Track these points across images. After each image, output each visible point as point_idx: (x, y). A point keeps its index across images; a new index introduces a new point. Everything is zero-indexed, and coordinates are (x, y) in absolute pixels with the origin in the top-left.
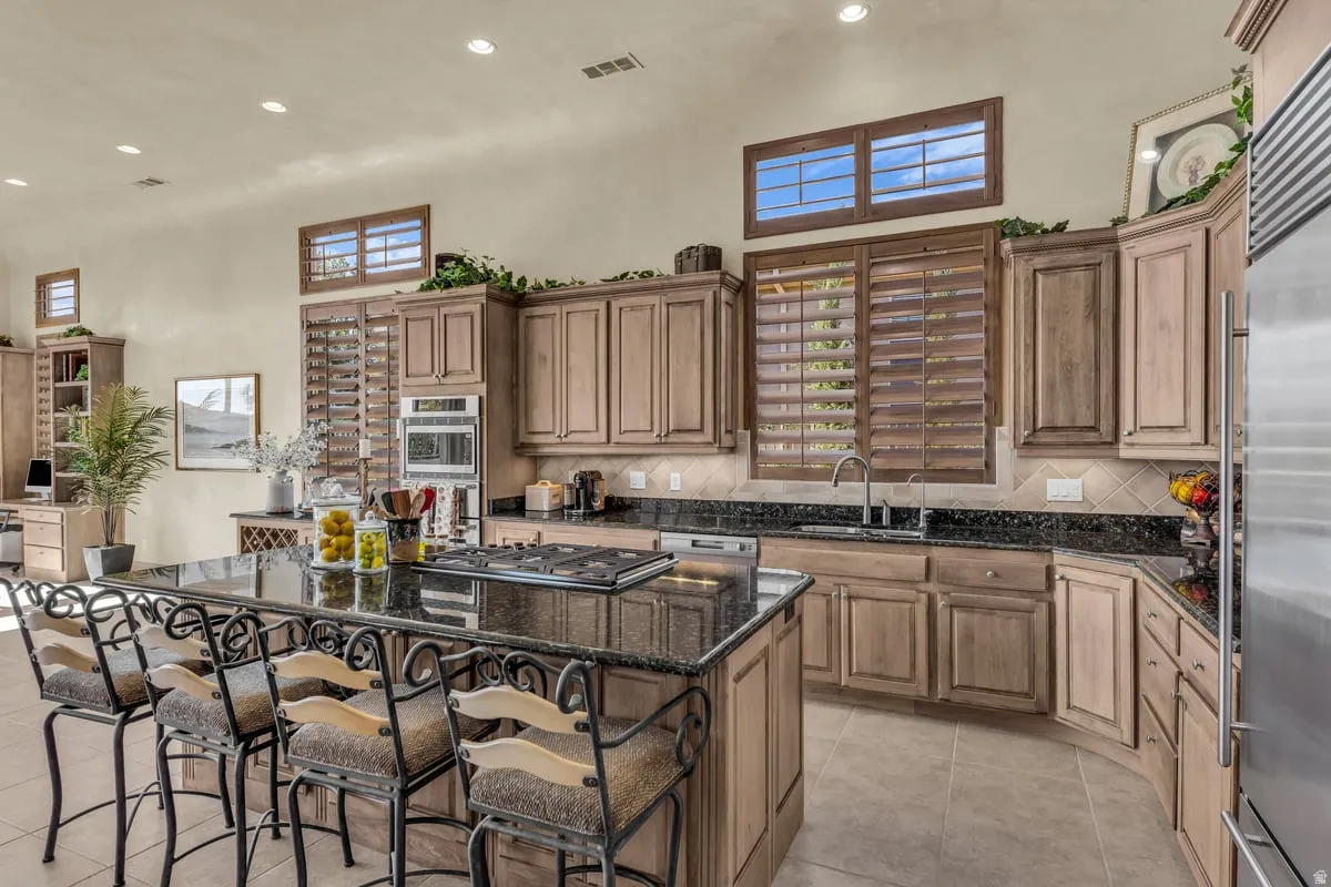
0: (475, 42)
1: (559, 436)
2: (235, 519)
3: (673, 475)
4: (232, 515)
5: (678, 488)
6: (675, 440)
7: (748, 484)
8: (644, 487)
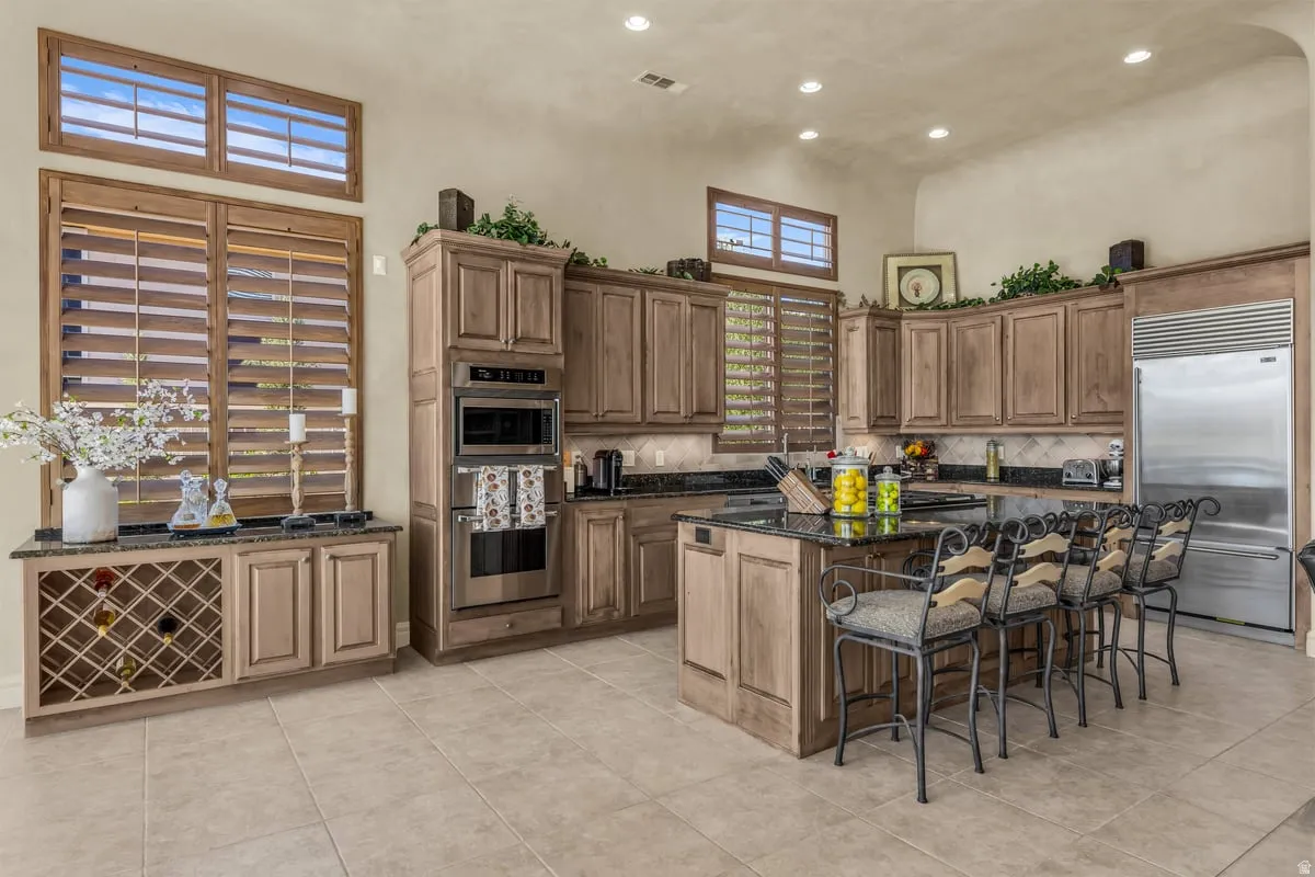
0: (632, 19)
1: (597, 416)
2: (19, 562)
3: (658, 453)
4: (15, 555)
5: (662, 464)
6: (698, 421)
7: (713, 458)
8: (633, 465)
